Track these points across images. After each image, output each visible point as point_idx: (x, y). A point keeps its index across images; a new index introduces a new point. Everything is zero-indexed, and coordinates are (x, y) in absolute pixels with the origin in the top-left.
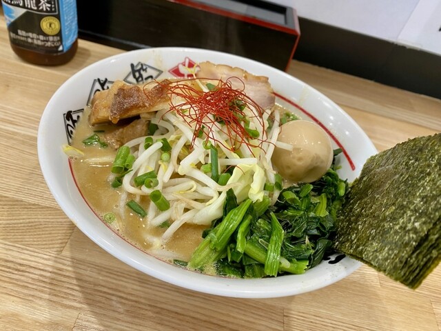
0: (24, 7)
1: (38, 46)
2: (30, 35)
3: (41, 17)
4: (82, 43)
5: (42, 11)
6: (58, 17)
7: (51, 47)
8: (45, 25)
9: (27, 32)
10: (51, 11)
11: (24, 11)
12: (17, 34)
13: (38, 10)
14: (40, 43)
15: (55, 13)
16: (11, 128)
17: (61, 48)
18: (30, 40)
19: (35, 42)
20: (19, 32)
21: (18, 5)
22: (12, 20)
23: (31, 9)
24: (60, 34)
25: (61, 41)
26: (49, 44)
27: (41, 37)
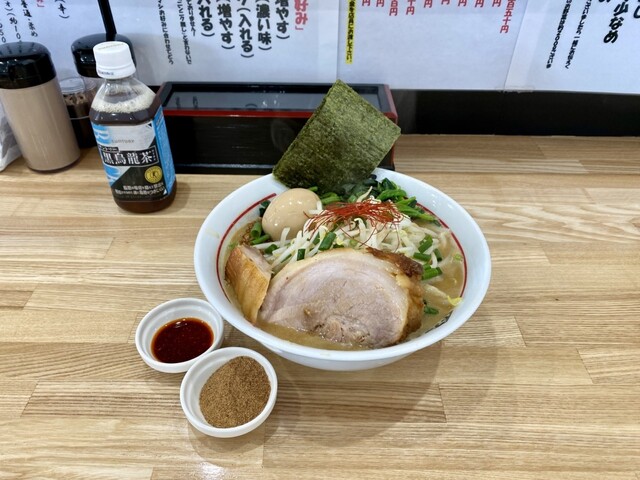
0: (127, 164)
1: (144, 196)
2: (136, 188)
3: (145, 169)
4: (182, 178)
5: (145, 163)
6: (160, 165)
7: (157, 194)
8: (149, 176)
9: (132, 186)
10: (153, 162)
11: (128, 167)
12: (123, 190)
13: (141, 164)
14: (145, 193)
15: (156, 162)
16: (147, 282)
17: (165, 192)
18: (135, 193)
19: (141, 193)
20: (125, 187)
21: (122, 164)
22: (117, 179)
23: (135, 164)
24: (163, 180)
25: (165, 185)
26: (155, 191)
27: (147, 187)
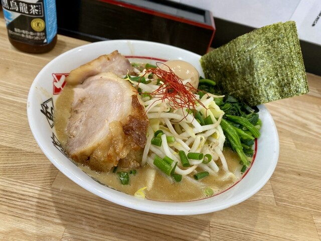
0: (19, 12)
1: (29, 39)
2: (23, 31)
3: (31, 19)
4: (61, 38)
5: (32, 14)
6: (44, 19)
7: (39, 40)
8: (34, 24)
9: (21, 29)
10: (39, 15)
11: (18, 15)
12: (14, 31)
13: (29, 14)
14: (30, 37)
15: (41, 16)
16: (11, 98)
17: (45, 41)
18: (23, 36)
19: (27, 37)
20: (16, 30)
21: (15, 11)
22: (10, 21)
23: (24, 13)
24: (44, 31)
25: (45, 35)
26: (37, 38)
27: (32, 33)
